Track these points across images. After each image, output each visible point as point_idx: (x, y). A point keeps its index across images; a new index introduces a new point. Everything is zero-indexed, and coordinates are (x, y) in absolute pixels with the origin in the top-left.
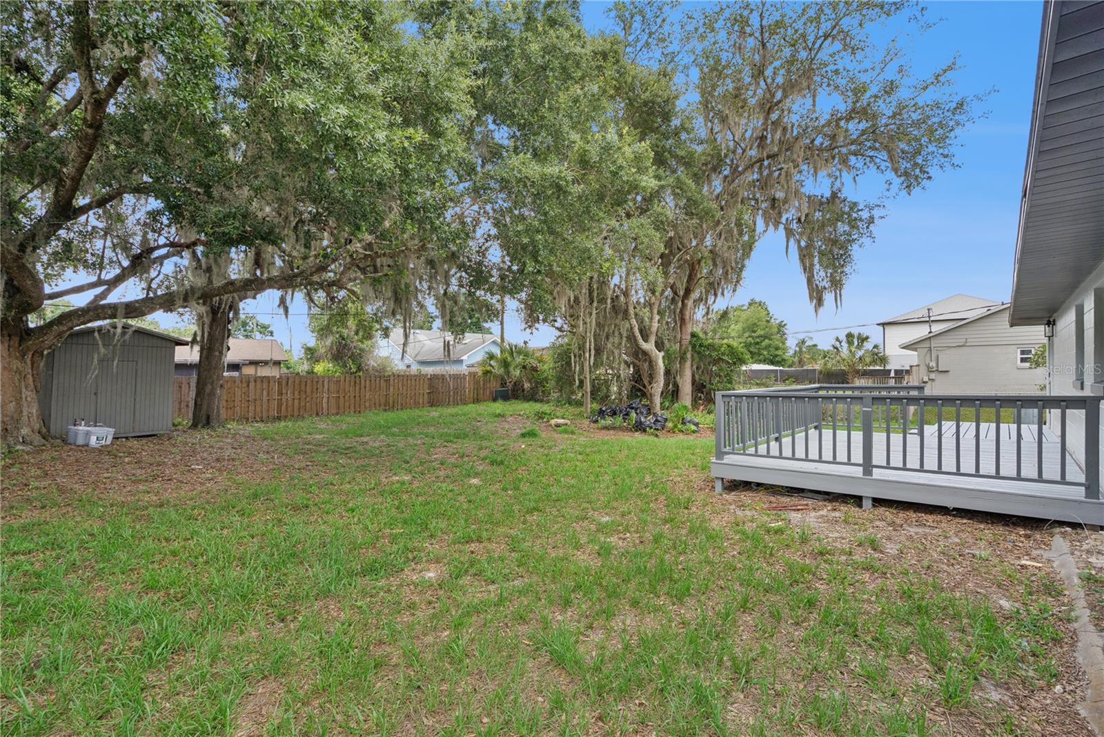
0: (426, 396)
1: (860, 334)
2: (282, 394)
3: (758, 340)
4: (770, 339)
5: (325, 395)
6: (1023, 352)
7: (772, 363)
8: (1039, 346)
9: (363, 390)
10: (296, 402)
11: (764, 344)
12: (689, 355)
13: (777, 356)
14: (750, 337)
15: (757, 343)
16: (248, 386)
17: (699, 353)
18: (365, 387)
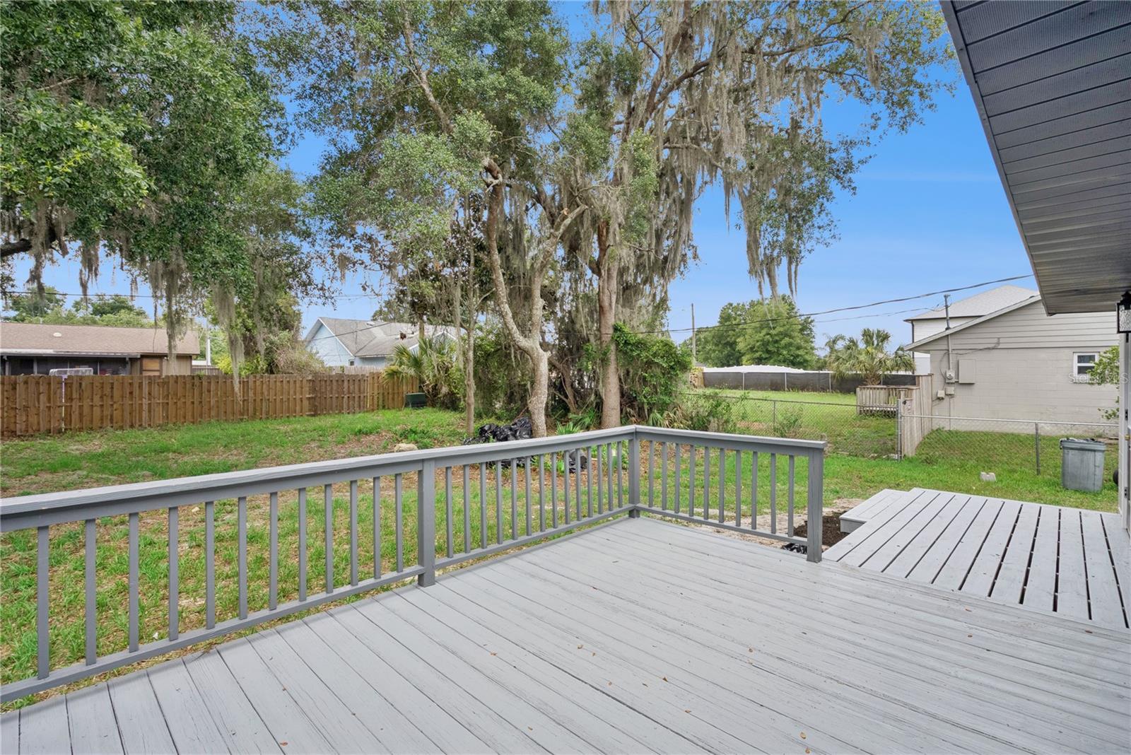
0: (306, 403)
1: (879, 331)
2: (71, 399)
3: (777, 338)
4: (790, 337)
5: (145, 402)
6: (1081, 359)
7: (793, 364)
8: (1105, 349)
9: (205, 394)
10: (97, 411)
11: (783, 342)
12: (612, 356)
13: (798, 356)
14: (768, 334)
15: (776, 342)
16: (14, 389)
17: (626, 353)
18: (209, 391)
